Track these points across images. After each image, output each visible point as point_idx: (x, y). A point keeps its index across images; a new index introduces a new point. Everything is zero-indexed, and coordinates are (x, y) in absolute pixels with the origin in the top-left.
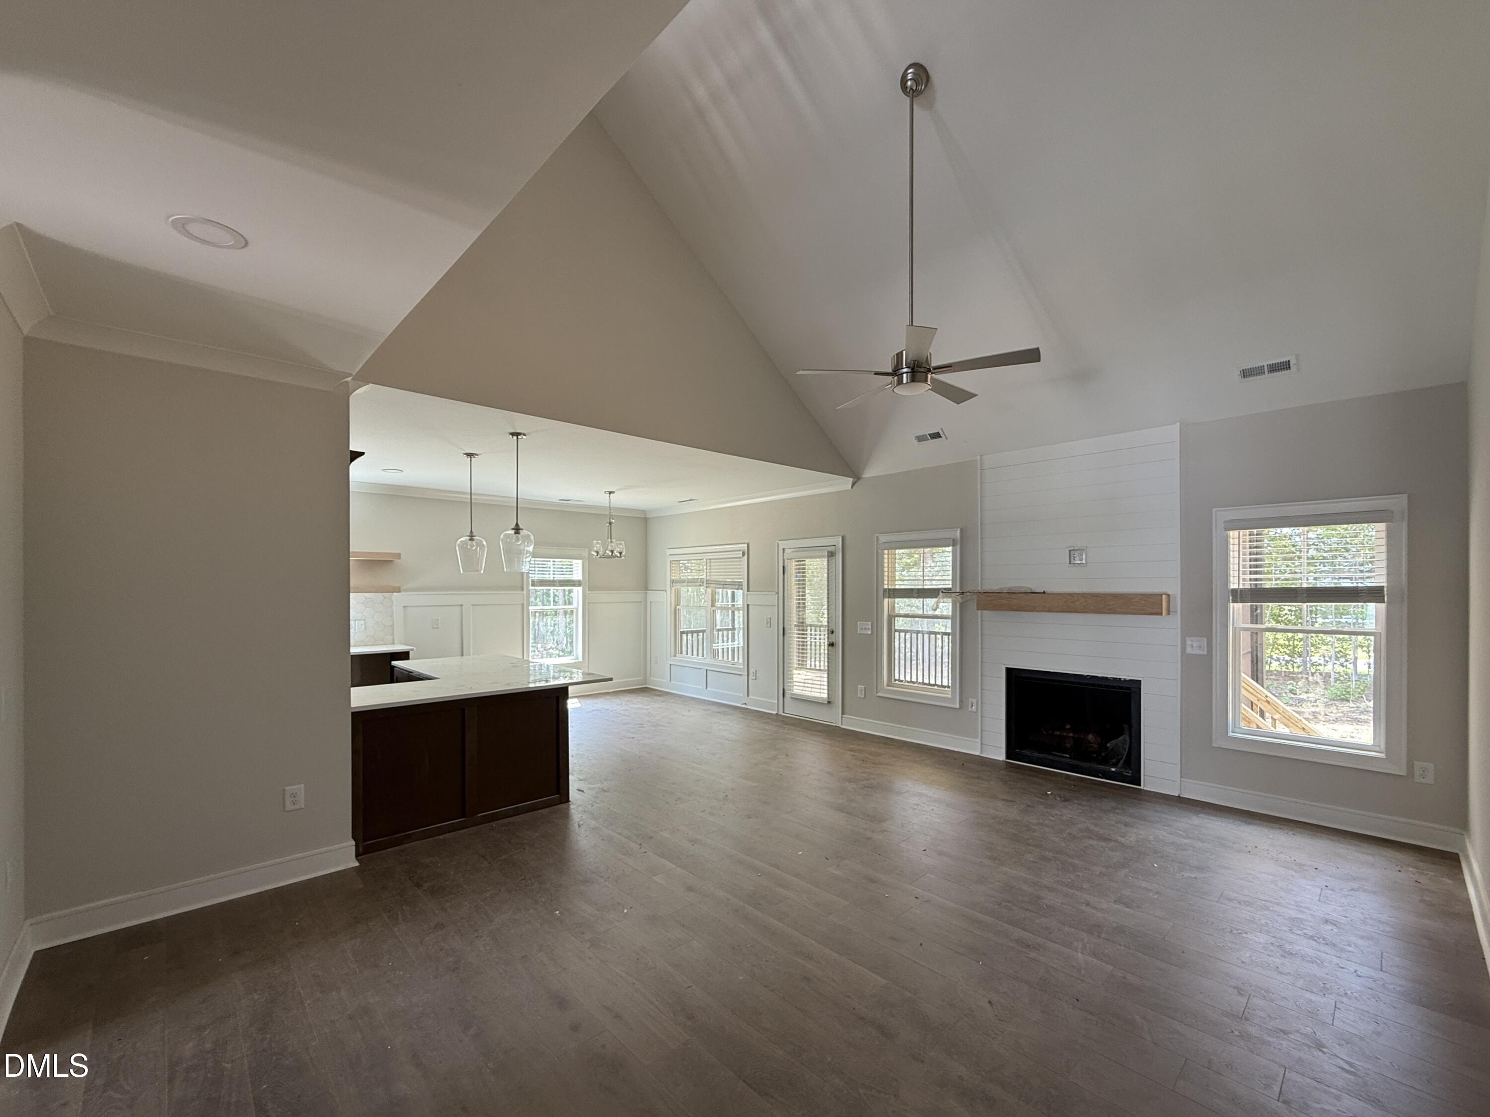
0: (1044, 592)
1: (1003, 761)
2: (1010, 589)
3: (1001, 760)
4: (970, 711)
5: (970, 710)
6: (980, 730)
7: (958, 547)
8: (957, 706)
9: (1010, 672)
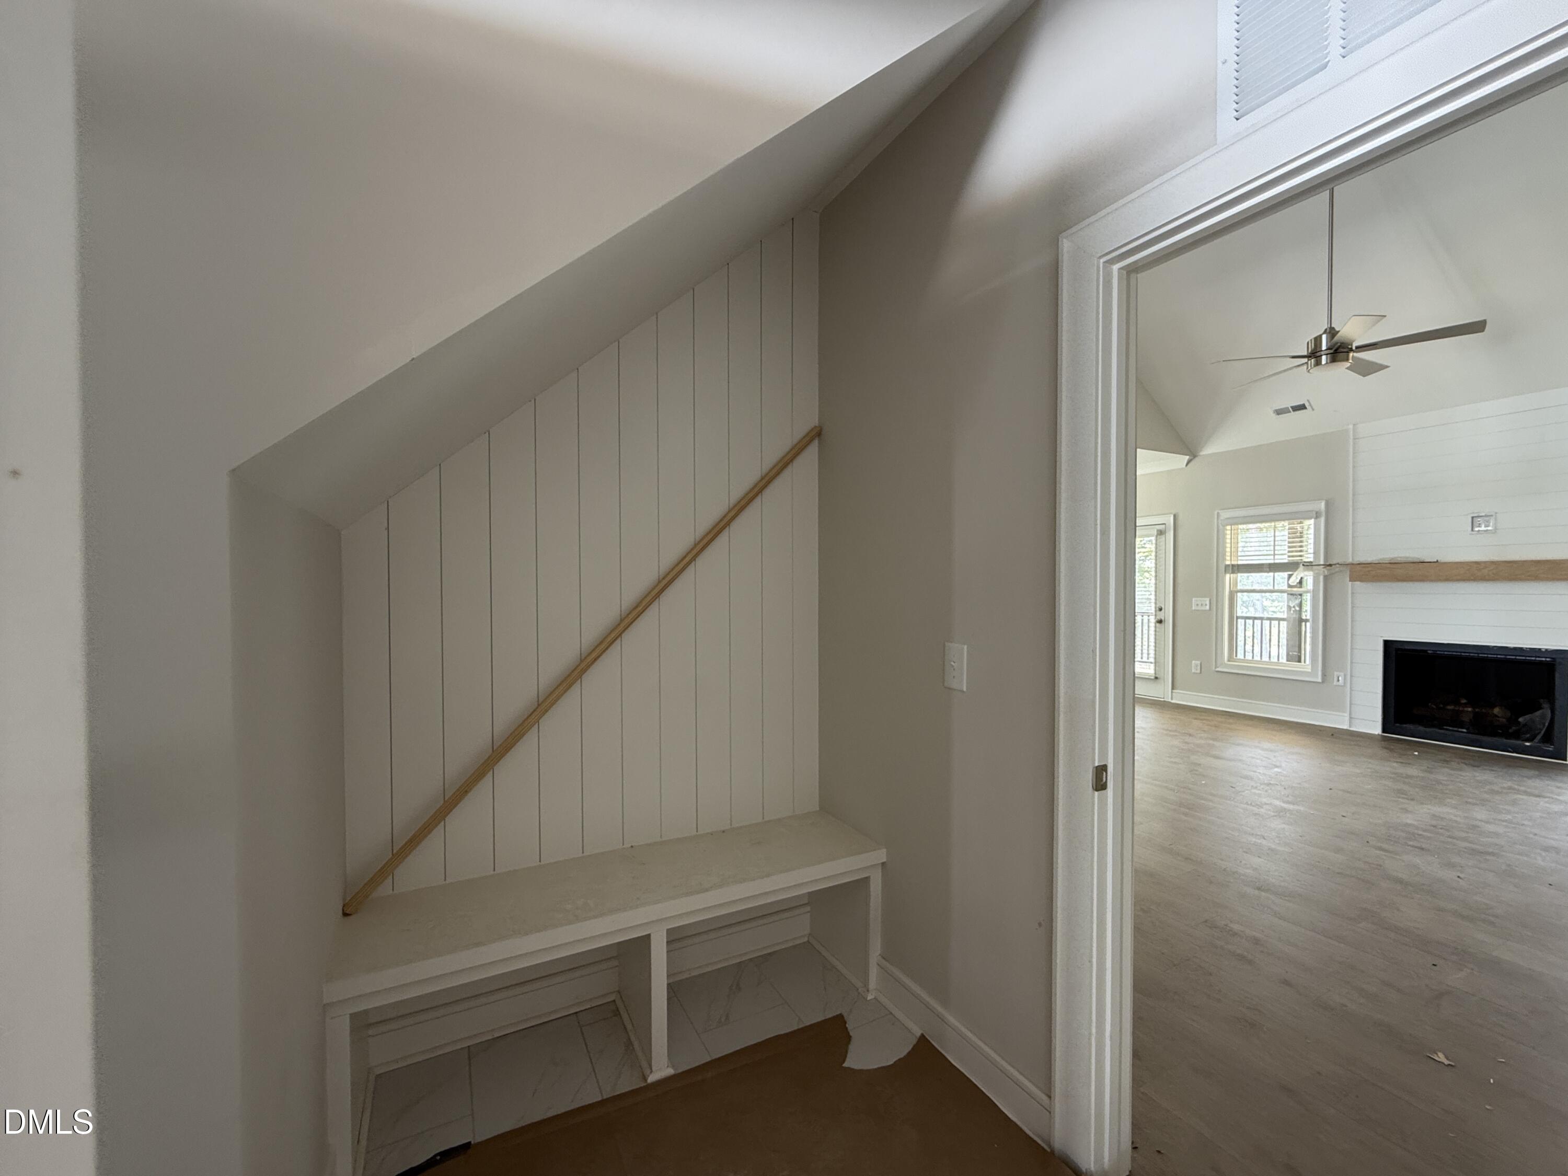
0: (1437, 561)
1: (1379, 734)
2: (1393, 559)
3: (1377, 733)
4: (1336, 686)
5: (1335, 684)
6: (1348, 703)
7: (1322, 520)
8: (1320, 680)
9: (1388, 644)
